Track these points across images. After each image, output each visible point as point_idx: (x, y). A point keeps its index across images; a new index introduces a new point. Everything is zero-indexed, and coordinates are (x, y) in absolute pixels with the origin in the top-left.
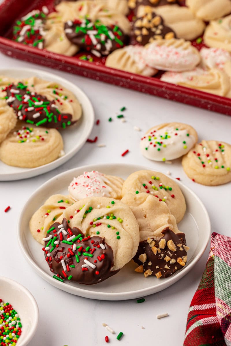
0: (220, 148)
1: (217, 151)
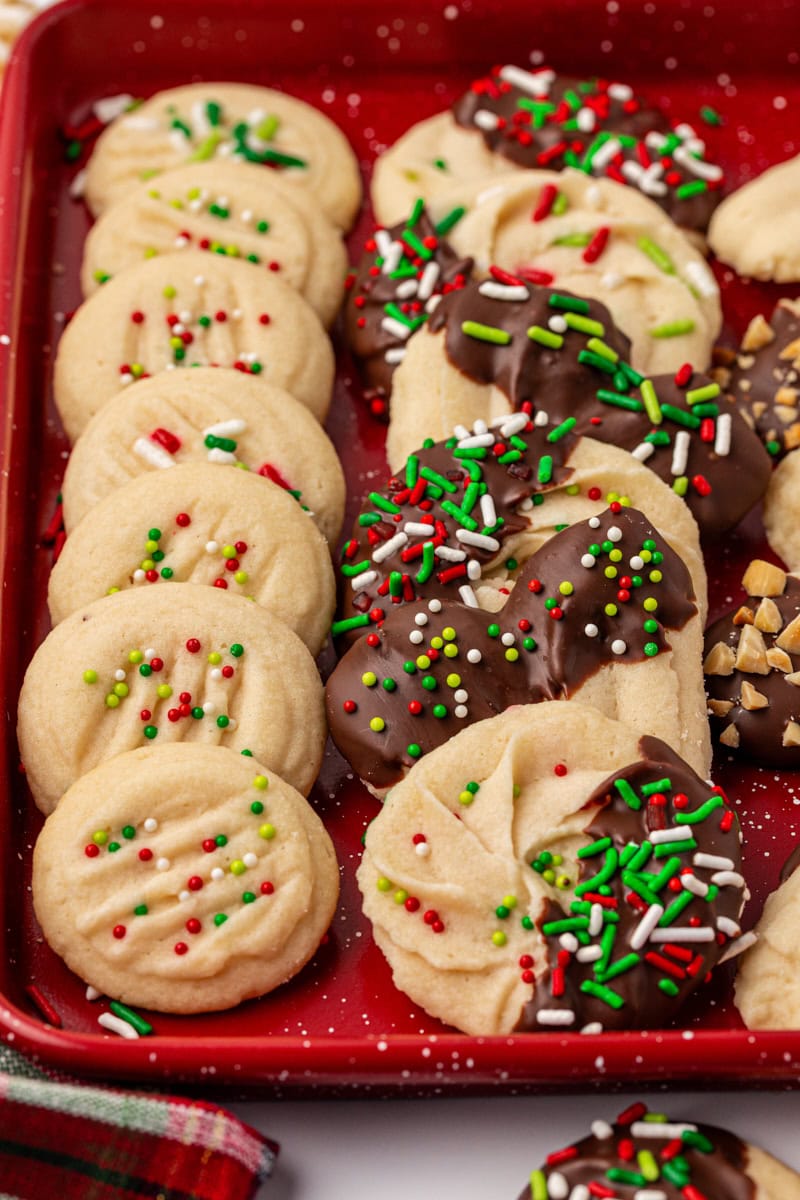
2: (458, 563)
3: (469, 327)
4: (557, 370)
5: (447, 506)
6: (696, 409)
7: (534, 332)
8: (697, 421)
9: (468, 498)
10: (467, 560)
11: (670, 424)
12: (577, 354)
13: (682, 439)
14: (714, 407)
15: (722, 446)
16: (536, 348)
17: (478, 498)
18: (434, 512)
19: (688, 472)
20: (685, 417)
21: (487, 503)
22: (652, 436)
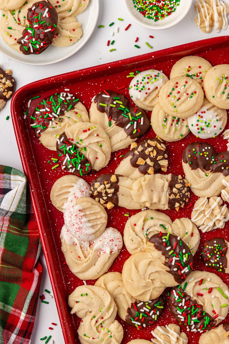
0: (192, 94)
1: (188, 94)
2: (51, 117)
3: (101, 104)
4: (115, 111)
5: (53, 107)
6: (138, 117)
7: (111, 105)
8: (138, 120)
9: (57, 108)
10: (53, 117)
11: (133, 121)
12: (118, 108)
13: (135, 123)
14: (140, 117)
15: (142, 123)
16: (111, 108)
17: (59, 108)
18: (51, 107)
19: (136, 128)
20: (136, 119)
21: (59, 109)
22: (130, 123)
